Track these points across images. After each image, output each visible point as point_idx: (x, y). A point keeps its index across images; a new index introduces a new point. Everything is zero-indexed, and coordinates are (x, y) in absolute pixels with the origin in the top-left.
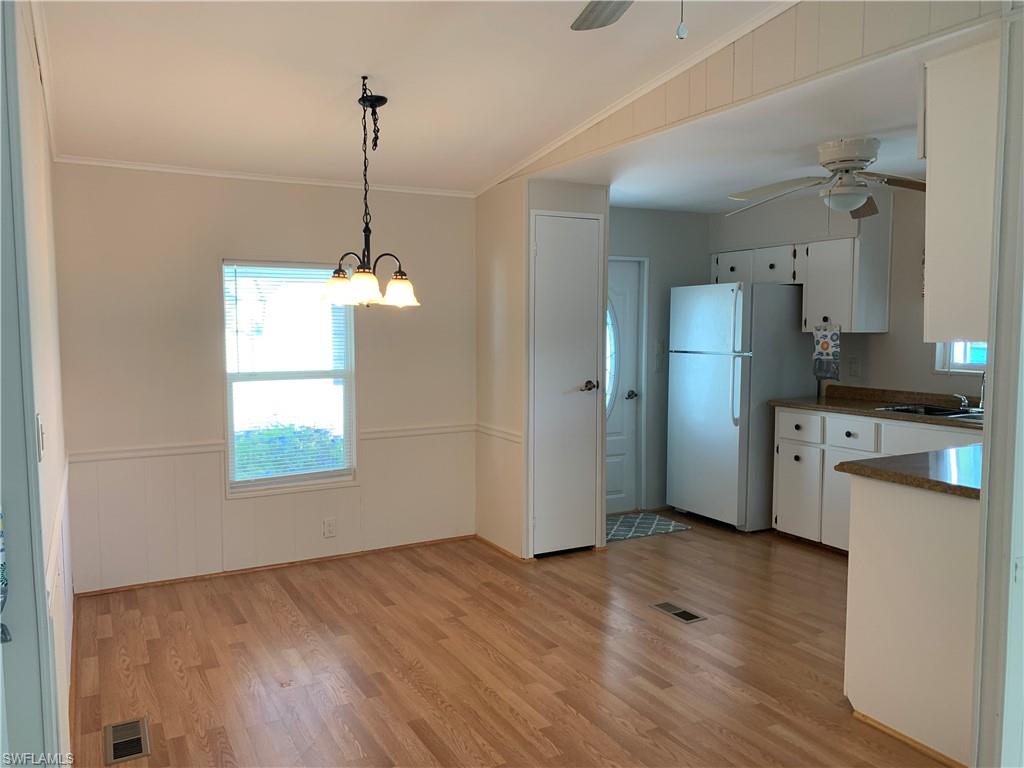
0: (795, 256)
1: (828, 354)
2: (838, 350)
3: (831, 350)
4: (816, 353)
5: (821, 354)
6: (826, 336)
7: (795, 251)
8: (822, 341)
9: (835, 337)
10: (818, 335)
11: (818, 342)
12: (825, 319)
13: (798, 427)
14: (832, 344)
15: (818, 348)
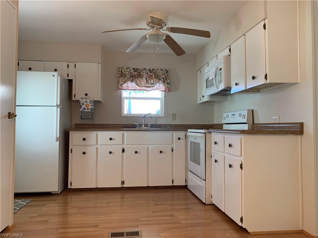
0: (68, 67)
1: (88, 109)
2: (93, 107)
3: (90, 107)
4: (82, 108)
5: (85, 109)
6: (87, 102)
7: (68, 65)
8: (85, 103)
9: (91, 102)
10: (82, 101)
11: (83, 104)
12: (86, 95)
13: (84, 139)
14: (90, 105)
15: (83, 107)
